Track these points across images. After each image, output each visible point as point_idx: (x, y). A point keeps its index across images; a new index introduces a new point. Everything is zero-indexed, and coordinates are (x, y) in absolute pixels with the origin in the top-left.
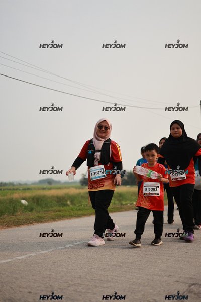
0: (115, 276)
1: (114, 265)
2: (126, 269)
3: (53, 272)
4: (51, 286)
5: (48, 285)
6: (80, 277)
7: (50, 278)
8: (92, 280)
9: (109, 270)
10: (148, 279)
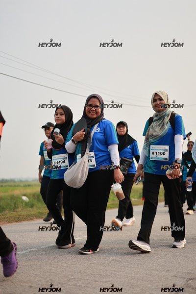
0: (114, 271)
2: (124, 264)
3: (54, 267)
4: (51, 280)
6: (80, 272)
7: (50, 272)
8: (92, 274)
9: (108, 265)
10: (146, 274)
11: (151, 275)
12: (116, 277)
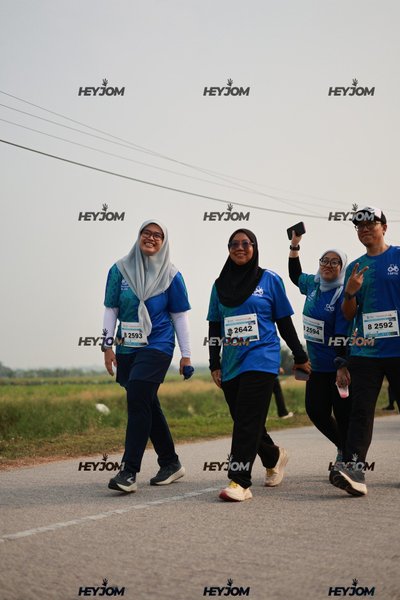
0: (284, 556)
1: (282, 534)
2: (305, 542)
3: (160, 547)
4: (156, 574)
5: (150, 571)
6: (214, 558)
7: (153, 558)
8: (238, 563)
9: (271, 543)
10: (351, 564)
11: (360, 566)
12: (288, 569)
